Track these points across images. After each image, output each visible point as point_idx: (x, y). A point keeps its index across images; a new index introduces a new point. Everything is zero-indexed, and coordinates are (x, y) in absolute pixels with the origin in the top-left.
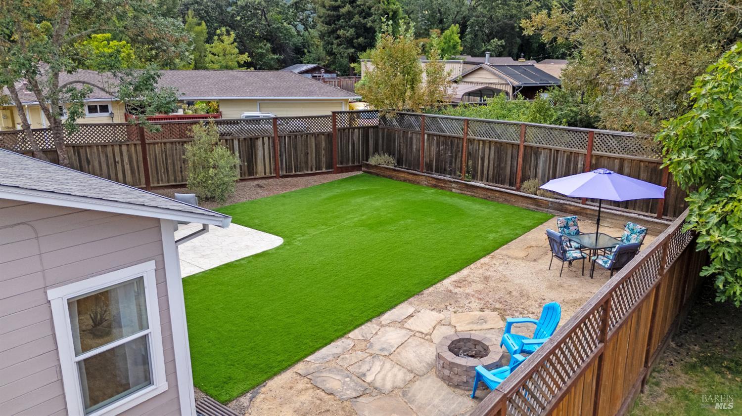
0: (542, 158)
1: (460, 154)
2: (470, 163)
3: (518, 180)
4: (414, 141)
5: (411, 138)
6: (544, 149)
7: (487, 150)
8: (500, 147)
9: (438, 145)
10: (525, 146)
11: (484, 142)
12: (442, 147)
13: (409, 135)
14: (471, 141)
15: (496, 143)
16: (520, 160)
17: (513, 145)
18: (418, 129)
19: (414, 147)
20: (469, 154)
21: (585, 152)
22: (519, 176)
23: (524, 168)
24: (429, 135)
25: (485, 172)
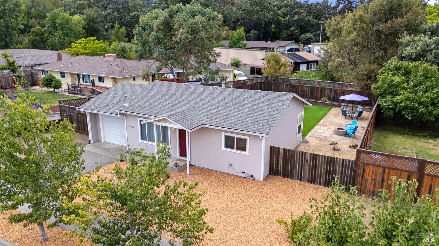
0: (327, 91)
1: (298, 90)
2: (302, 93)
3: (319, 98)
4: (280, 87)
5: (279, 86)
6: (327, 88)
7: (308, 89)
8: (312, 88)
9: (290, 88)
10: (321, 88)
11: (307, 86)
12: (291, 88)
13: (278, 85)
14: (302, 86)
15: (311, 87)
16: (319, 92)
17: (317, 87)
18: (282, 83)
19: (280, 88)
20: (301, 90)
21: (340, 89)
22: (319, 96)
23: (321, 94)
24: (286, 85)
25: (307, 96)
